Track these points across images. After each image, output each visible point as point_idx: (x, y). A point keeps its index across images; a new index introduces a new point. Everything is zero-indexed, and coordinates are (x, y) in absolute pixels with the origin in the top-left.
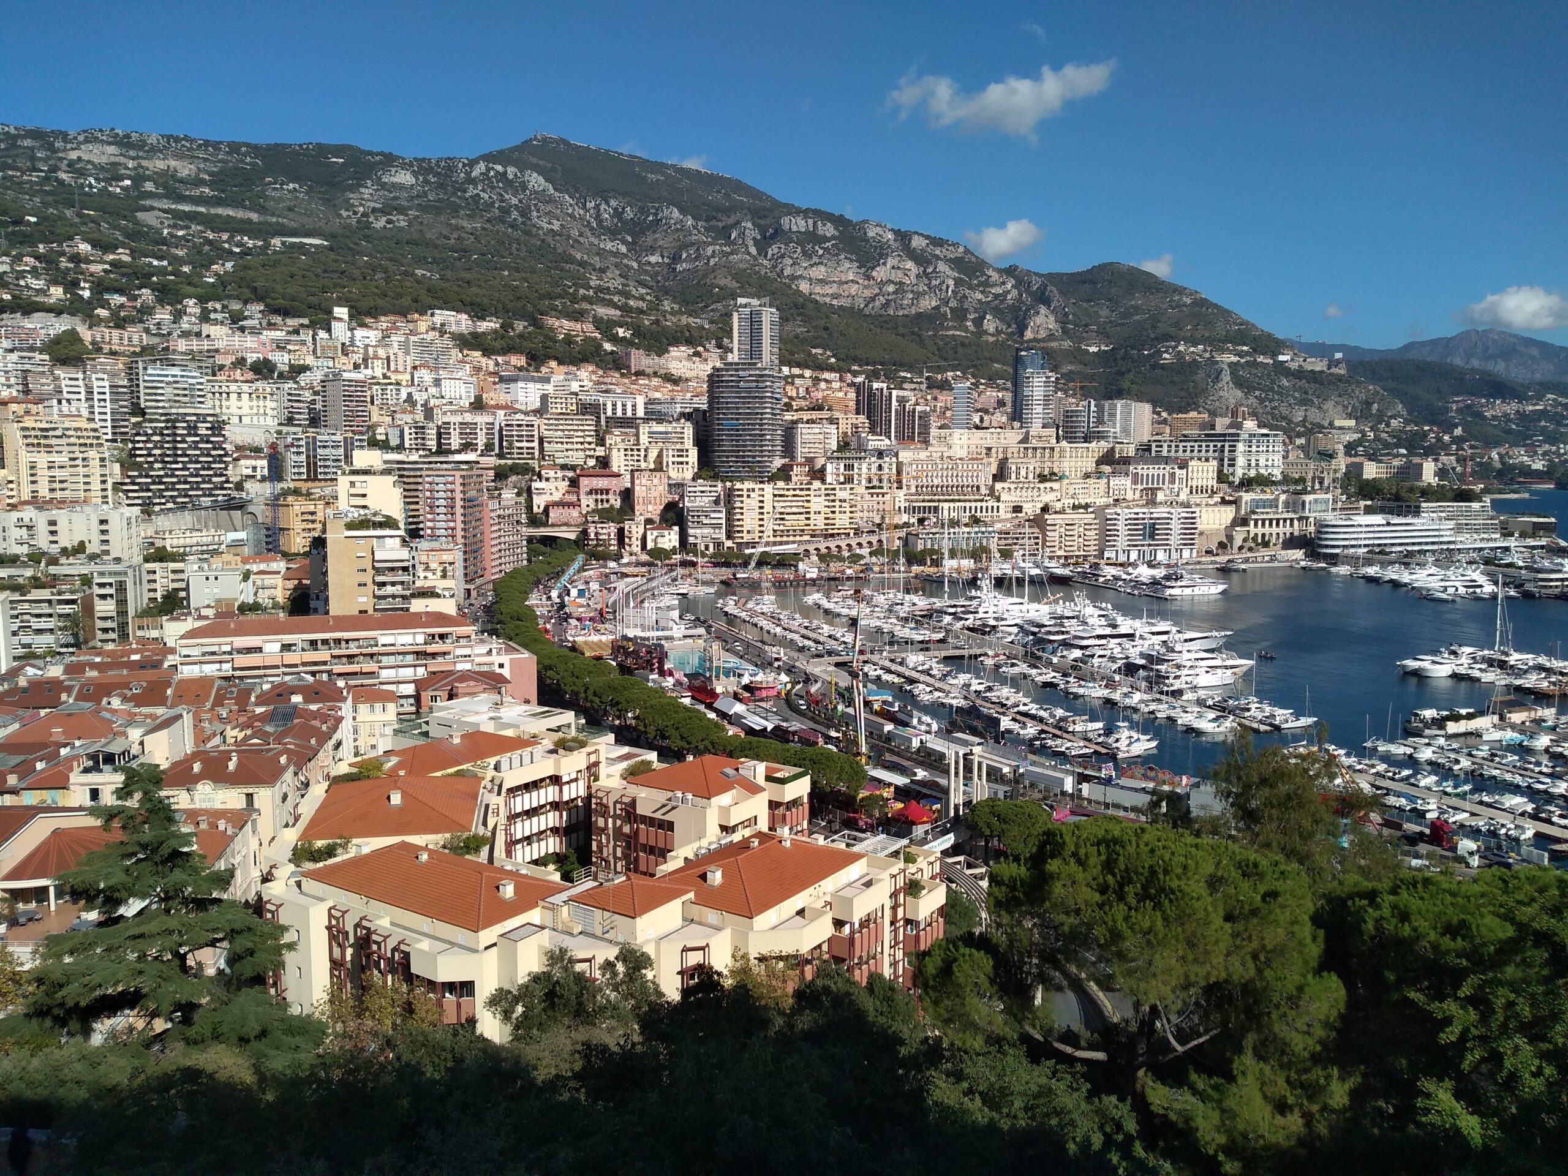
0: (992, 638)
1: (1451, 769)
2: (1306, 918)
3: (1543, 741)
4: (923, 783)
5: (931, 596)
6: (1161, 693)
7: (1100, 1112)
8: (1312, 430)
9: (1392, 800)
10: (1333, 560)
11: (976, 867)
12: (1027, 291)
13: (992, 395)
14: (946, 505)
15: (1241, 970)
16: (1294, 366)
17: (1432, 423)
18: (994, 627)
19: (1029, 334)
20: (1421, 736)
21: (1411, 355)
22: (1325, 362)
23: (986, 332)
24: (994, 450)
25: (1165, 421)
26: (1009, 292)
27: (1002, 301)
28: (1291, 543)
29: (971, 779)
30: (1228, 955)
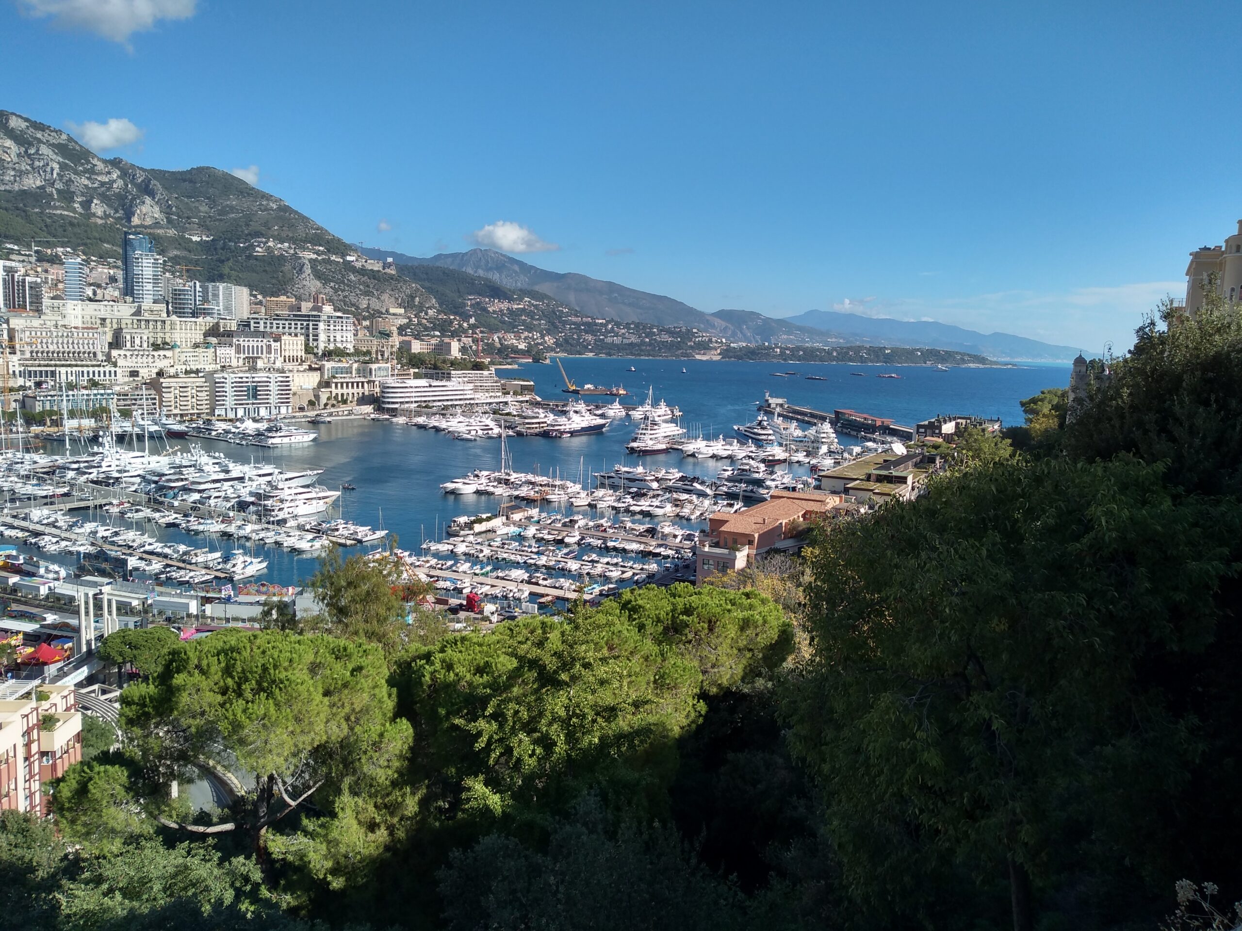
0: (117, 488)
1: (477, 557)
2: (383, 681)
3: (531, 531)
4: (53, 626)
5: (53, 453)
6: (268, 523)
7: (231, 873)
8: (374, 315)
9: (441, 584)
10: (394, 412)
11: (110, 692)
12: (133, 181)
13: (102, 272)
14: (63, 370)
15: (337, 731)
16: (358, 265)
17: (455, 314)
18: (117, 478)
19: (136, 221)
20: (458, 536)
21: (438, 264)
22: (381, 264)
23: (94, 215)
24: (108, 321)
25: (260, 303)
26: (114, 181)
27: (108, 189)
28: (363, 400)
29: (102, 615)
30: (327, 722)
